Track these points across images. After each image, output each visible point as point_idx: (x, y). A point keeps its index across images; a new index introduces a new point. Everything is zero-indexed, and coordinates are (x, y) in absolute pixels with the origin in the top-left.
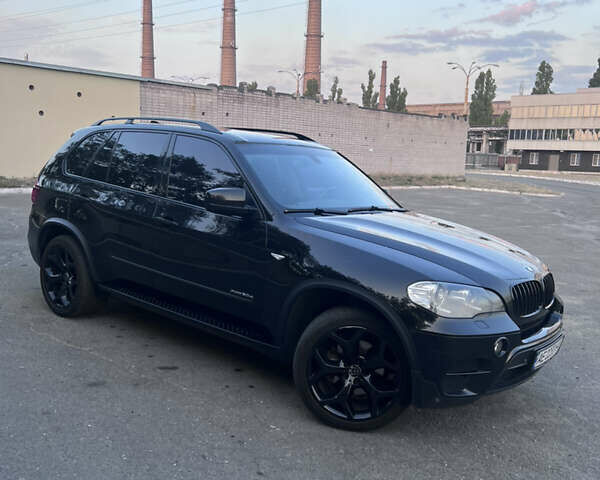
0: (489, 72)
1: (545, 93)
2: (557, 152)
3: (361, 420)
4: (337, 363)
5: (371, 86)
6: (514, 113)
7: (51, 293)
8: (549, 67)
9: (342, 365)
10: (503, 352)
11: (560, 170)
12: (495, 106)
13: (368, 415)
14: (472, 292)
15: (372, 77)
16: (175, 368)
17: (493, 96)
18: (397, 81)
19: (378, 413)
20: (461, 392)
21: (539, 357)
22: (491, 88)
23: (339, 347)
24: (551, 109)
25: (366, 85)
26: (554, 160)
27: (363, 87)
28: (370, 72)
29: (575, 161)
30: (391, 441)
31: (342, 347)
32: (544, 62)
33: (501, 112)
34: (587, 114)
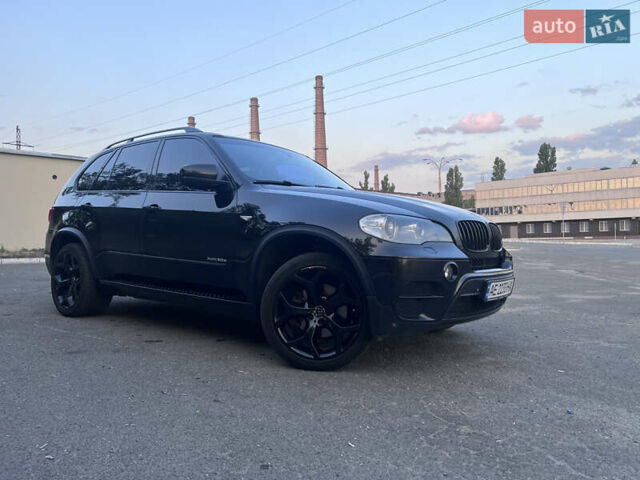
0: (456, 167)
1: (501, 179)
2: (515, 224)
3: (326, 358)
4: (303, 305)
5: (366, 183)
6: (478, 196)
7: (60, 297)
8: (502, 161)
9: (306, 306)
10: (455, 277)
11: (520, 237)
12: (463, 194)
13: (334, 353)
14: (420, 225)
15: (367, 177)
16: (161, 341)
17: (461, 186)
18: (386, 178)
19: (342, 350)
20: (418, 317)
21: (490, 287)
22: (459, 179)
23: (304, 292)
24: (506, 191)
25: (363, 182)
26: (514, 230)
27: (361, 185)
28: (365, 173)
29: (530, 230)
30: (356, 375)
31: (307, 292)
32: (497, 158)
33: (469, 198)
34: (534, 193)
